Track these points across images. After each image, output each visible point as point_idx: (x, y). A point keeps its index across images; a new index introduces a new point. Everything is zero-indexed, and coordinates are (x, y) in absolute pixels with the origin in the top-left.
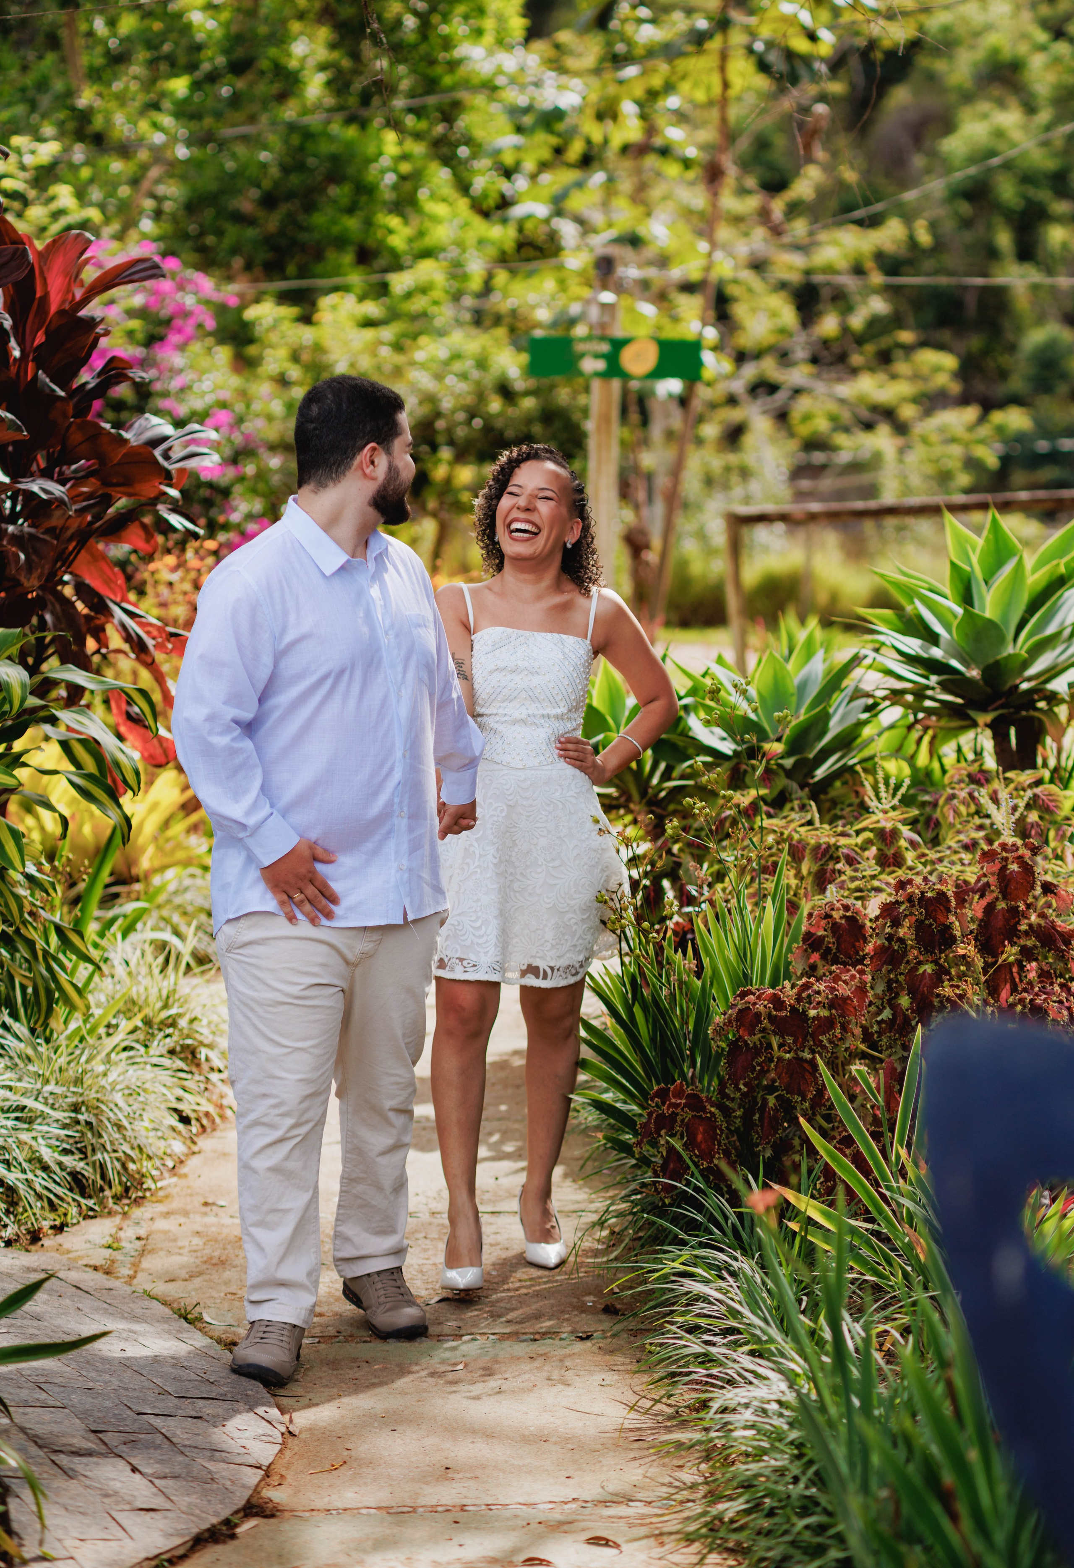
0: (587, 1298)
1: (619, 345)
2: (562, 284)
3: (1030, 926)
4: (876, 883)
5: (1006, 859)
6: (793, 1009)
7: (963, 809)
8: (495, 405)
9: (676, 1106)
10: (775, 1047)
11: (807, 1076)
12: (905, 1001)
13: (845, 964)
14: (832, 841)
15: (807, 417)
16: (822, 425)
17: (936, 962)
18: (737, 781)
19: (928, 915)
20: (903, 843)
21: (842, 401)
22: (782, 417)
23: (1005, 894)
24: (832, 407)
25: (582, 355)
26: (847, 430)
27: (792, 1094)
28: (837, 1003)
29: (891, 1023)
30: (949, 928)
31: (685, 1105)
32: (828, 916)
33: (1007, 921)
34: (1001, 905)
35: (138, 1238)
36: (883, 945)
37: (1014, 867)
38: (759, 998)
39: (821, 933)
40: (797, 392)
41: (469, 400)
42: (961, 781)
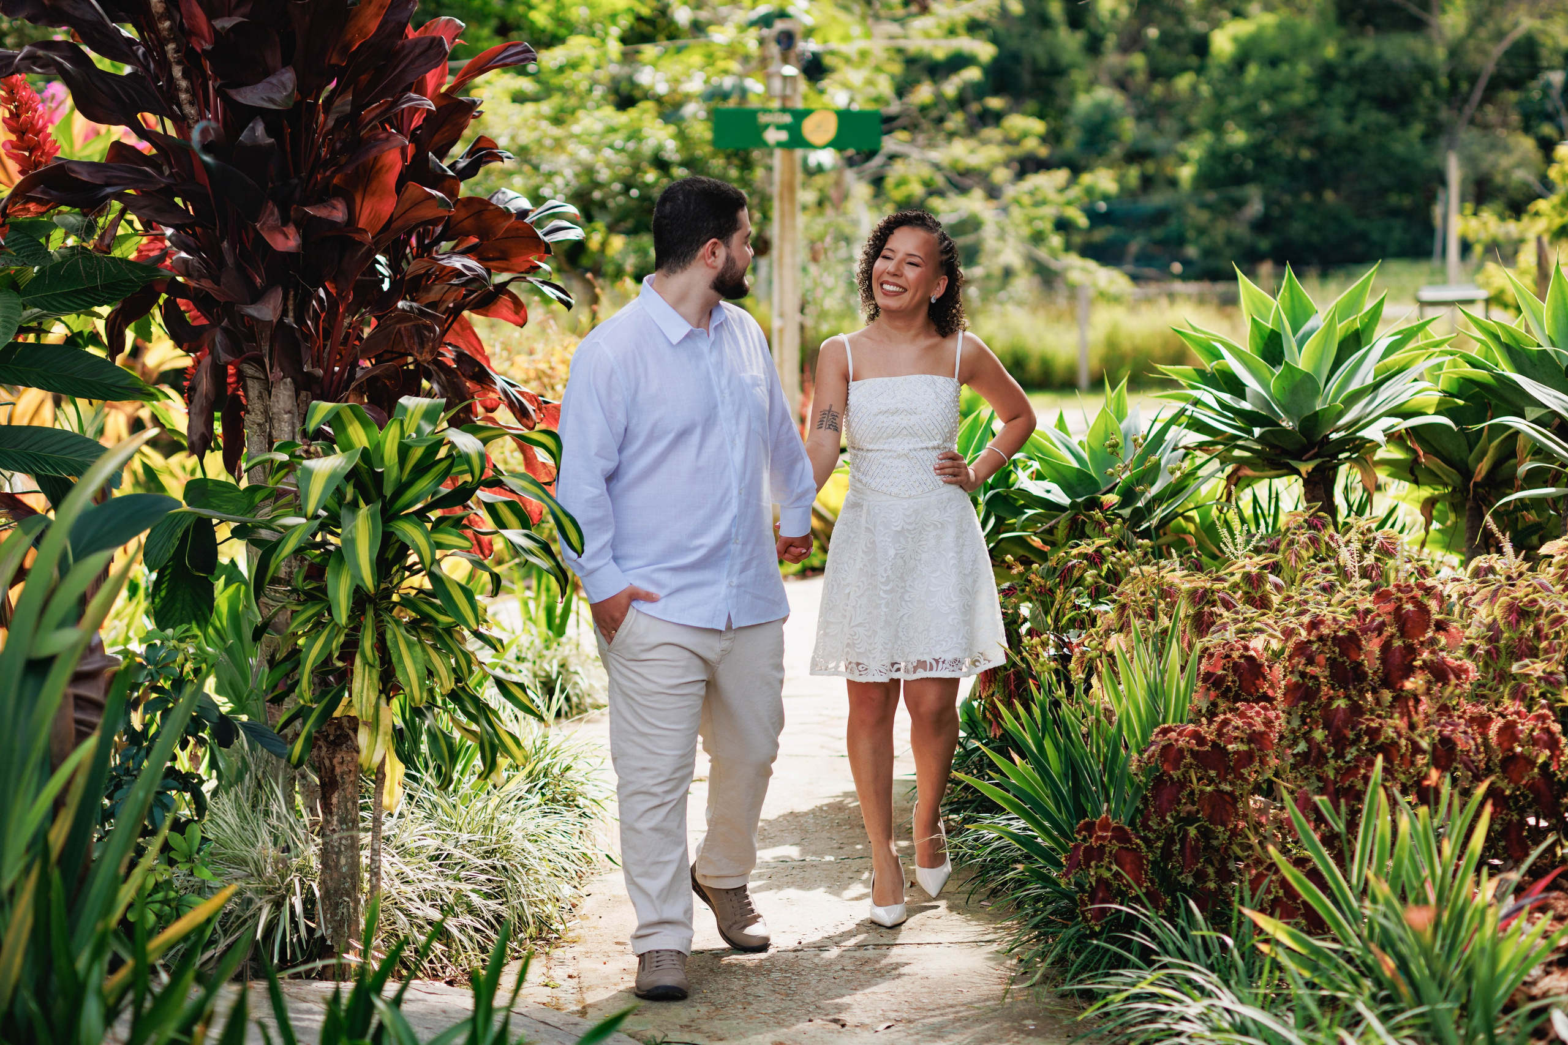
0: (1026, 1022)
1: (800, 116)
2: (710, 58)
3: (1424, 661)
4: (1256, 625)
5: (1400, 599)
6: (1215, 744)
7: (1304, 553)
8: (651, 176)
9: (1103, 838)
10: (1195, 780)
11: (1228, 807)
12: (1319, 735)
13: (1248, 701)
14: (1208, 585)
15: (901, 183)
16: (916, 189)
17: (1348, 697)
18: (1077, 531)
19: (1342, 654)
20: (1268, 587)
21: (937, 167)
22: (878, 182)
23: (1403, 633)
24: (926, 172)
25: (766, 126)
26: (941, 193)
27: (1215, 824)
28: (1255, 738)
29: (1305, 757)
30: (1361, 664)
31: (1112, 838)
32: (1228, 656)
33: (1404, 657)
34: (1397, 643)
35: (570, 977)
36: (1297, 683)
37: (1409, 607)
38: (1180, 734)
39: (1220, 672)
40: (892, 157)
41: (626, 171)
42: (1300, 527)
